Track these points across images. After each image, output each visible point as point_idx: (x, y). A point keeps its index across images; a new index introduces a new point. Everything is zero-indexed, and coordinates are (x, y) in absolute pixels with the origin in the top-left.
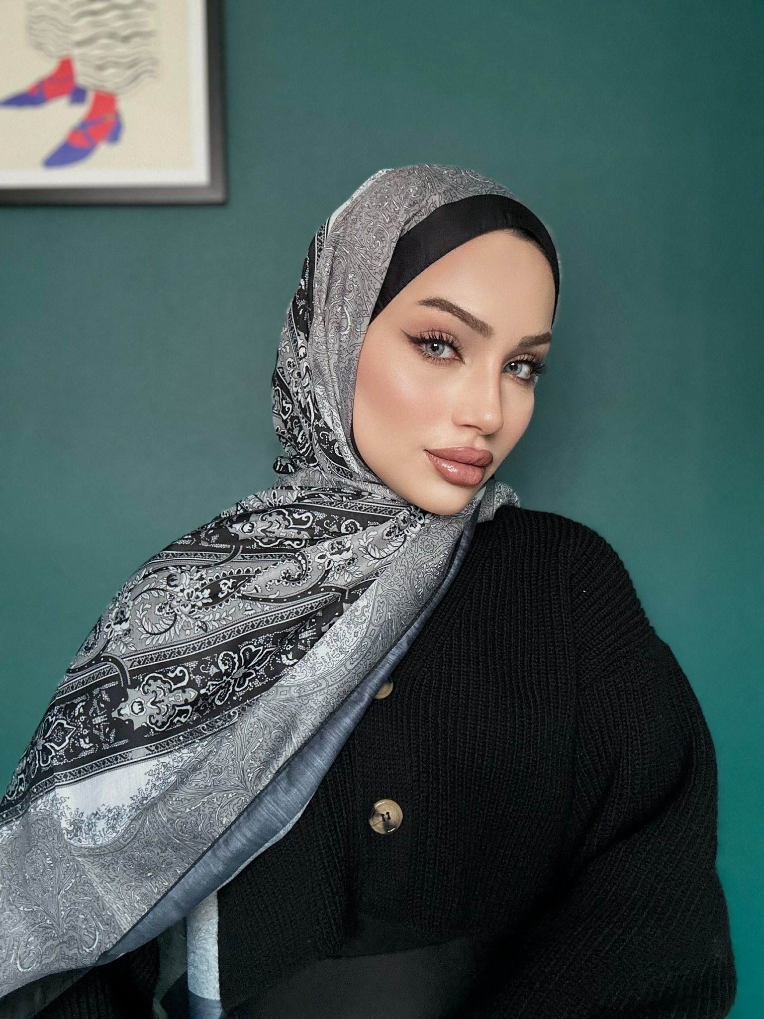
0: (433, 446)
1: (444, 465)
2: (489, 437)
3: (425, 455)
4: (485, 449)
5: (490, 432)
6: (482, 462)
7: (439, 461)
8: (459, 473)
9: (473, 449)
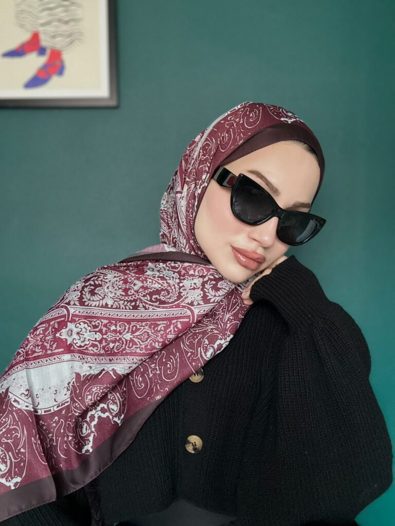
0: (236, 245)
1: (239, 255)
2: (265, 248)
3: (230, 248)
4: (262, 254)
5: (266, 246)
6: (259, 260)
7: (237, 253)
8: (245, 261)
9: (255, 252)
